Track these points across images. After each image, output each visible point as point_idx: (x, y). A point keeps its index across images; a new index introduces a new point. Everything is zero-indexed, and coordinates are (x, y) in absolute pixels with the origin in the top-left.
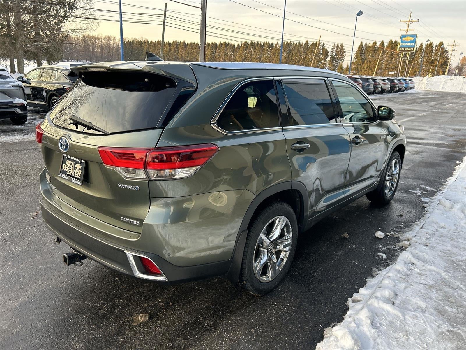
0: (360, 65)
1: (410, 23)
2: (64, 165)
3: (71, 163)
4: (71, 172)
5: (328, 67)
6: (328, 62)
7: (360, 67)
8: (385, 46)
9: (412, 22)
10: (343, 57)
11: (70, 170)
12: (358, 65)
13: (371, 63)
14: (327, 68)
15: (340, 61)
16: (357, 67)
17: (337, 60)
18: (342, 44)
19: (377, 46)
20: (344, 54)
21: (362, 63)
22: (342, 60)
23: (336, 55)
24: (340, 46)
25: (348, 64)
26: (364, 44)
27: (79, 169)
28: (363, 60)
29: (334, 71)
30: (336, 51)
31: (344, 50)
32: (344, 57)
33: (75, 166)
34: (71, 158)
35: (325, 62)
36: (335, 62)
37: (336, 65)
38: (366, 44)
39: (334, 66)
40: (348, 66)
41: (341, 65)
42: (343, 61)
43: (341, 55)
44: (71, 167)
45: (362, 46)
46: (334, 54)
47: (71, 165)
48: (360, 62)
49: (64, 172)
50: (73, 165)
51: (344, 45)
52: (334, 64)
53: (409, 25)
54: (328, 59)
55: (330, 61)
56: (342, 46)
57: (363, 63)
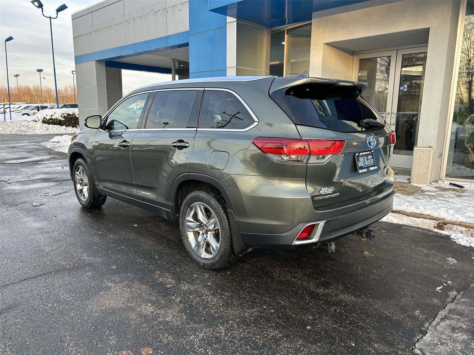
2: (359, 162)
3: (364, 158)
4: (367, 164)
11: (365, 164)
27: (371, 158)
33: (368, 158)
34: (363, 154)
44: (364, 161)
47: (364, 159)
49: (362, 168)
50: (365, 158)
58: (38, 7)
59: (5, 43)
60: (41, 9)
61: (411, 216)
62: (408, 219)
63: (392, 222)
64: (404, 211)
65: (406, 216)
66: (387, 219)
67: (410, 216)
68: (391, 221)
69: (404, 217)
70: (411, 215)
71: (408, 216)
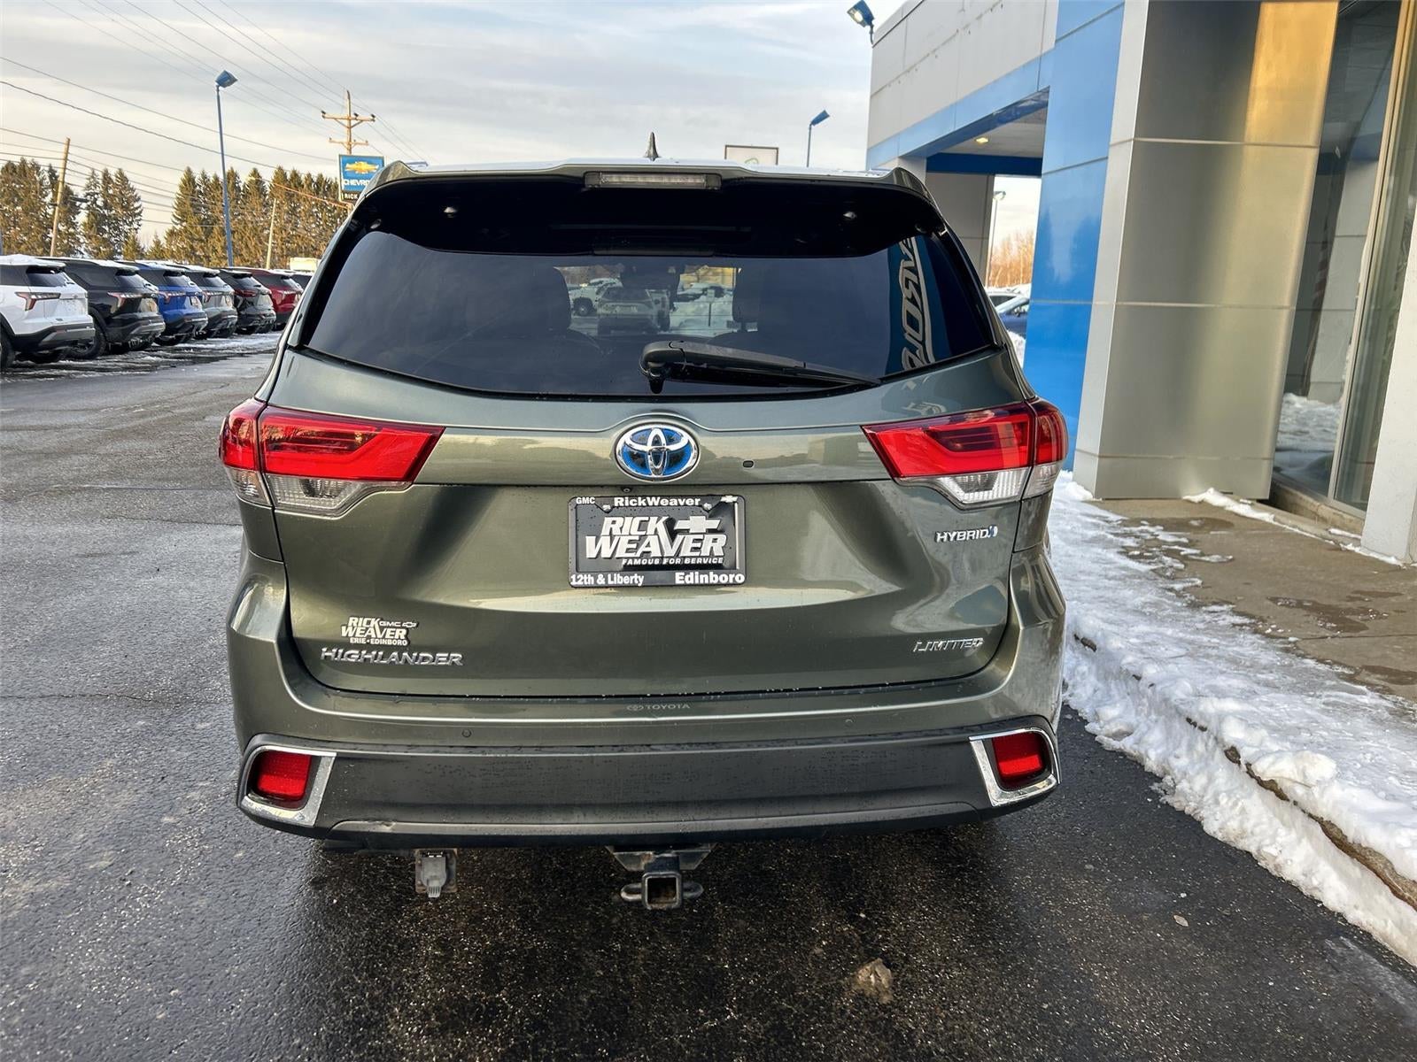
0: (202, 241)
1: (353, 122)
5: (87, 245)
6: (81, 229)
7: (201, 247)
8: (267, 184)
9: (356, 122)
10: (135, 215)
12: (192, 240)
13: (236, 235)
14: (82, 250)
15: (126, 227)
16: (192, 247)
17: (114, 223)
18: (121, 173)
19: (241, 185)
20: (136, 205)
21: (207, 237)
22: (131, 223)
23: (106, 205)
24: (114, 178)
25: (156, 237)
26: (198, 178)
28: (208, 225)
29: (113, 259)
30: (105, 195)
31: (133, 190)
32: (139, 214)
35: (71, 230)
36: (107, 229)
37: (113, 239)
38: (204, 177)
39: (106, 242)
40: (158, 243)
41: (135, 241)
42: (135, 226)
43: (125, 208)
45: (194, 182)
46: (99, 203)
48: (197, 232)
51: (126, 174)
52: (106, 236)
53: (350, 128)
54: (82, 218)
55: (88, 226)
56: (123, 178)
57: (209, 233)
58: (863, 24)
59: (810, 129)
60: (868, 28)
61: (1405, 900)
62: (1391, 908)
63: (1317, 895)
64: (1388, 863)
65: (1387, 888)
66: (1305, 875)
67: (1402, 898)
68: (1316, 888)
69: (1380, 893)
70: (1407, 894)
71: (1395, 893)
